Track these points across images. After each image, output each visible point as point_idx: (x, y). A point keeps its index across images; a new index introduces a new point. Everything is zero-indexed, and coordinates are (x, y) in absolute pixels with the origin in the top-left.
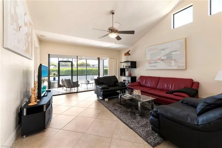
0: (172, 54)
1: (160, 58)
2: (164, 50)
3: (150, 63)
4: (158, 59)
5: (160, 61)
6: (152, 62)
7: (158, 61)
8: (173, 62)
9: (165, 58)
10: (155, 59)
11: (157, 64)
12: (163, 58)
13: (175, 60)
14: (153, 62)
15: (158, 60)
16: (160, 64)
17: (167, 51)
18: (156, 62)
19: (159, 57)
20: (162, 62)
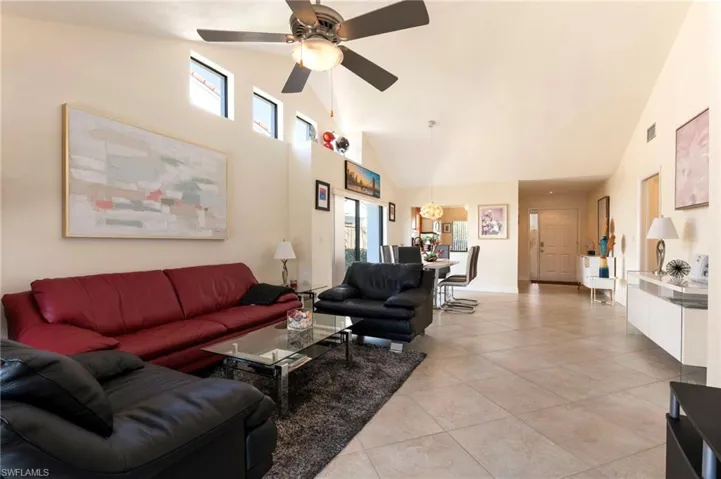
0: (198, 188)
1: (159, 192)
2: (174, 162)
3: (108, 205)
4: (148, 194)
5: (157, 205)
6: (117, 200)
7: (146, 202)
8: (201, 213)
9: (179, 195)
10: (133, 187)
11: (146, 212)
12: (170, 194)
13: (206, 209)
14: (128, 202)
15: (149, 198)
16: (159, 214)
17: (185, 174)
18: (137, 206)
19: (155, 186)
20: (166, 209)
